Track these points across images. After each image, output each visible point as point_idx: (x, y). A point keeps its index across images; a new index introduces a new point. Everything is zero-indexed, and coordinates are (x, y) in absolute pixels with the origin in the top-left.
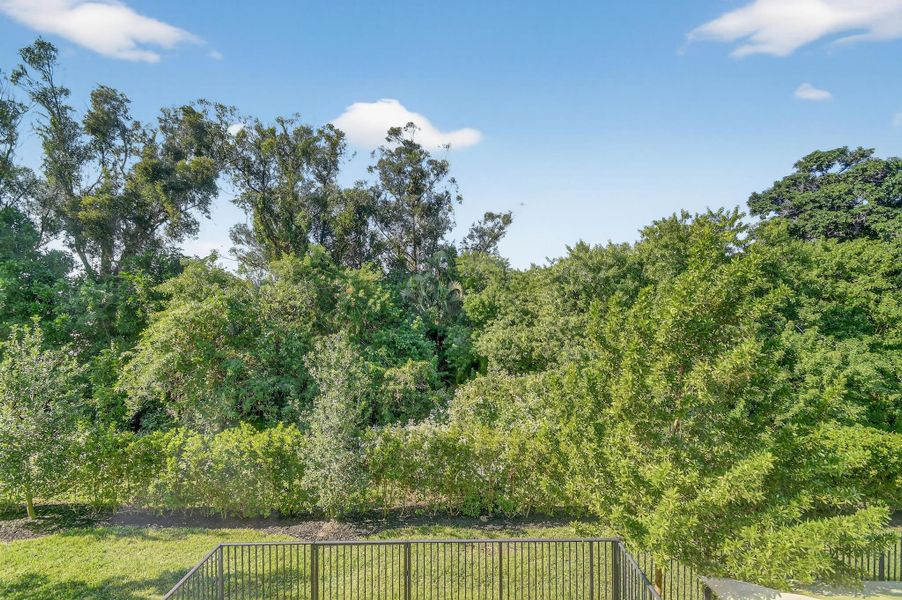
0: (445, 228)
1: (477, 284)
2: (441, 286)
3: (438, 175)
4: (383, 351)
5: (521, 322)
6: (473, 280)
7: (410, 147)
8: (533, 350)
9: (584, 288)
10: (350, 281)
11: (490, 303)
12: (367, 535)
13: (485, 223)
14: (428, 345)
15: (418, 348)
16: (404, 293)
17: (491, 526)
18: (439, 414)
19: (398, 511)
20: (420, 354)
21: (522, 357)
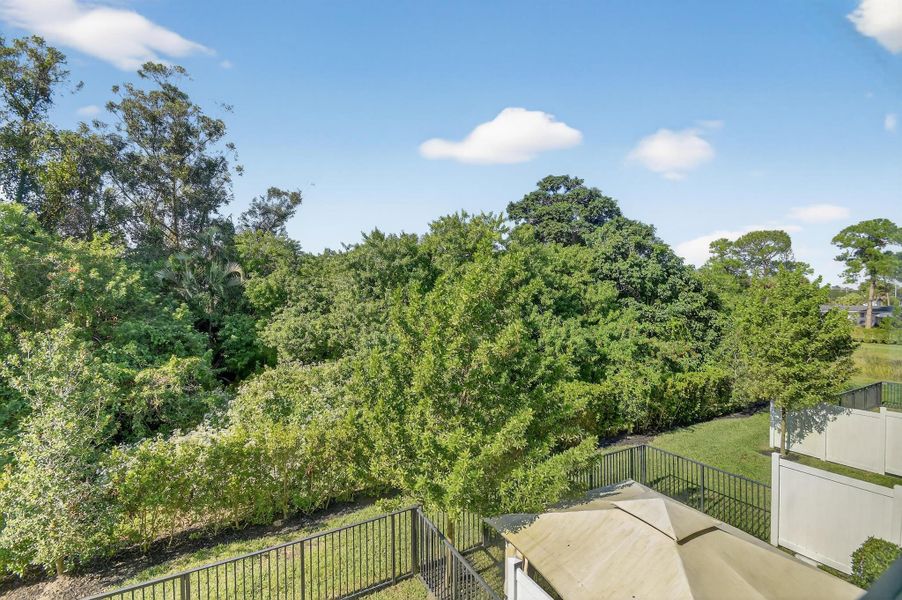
0: (218, 201)
1: (264, 267)
2: (215, 267)
3: (210, 135)
4: (131, 348)
5: (315, 308)
6: (257, 263)
7: (172, 95)
8: (328, 337)
9: (381, 275)
10: (74, 256)
11: (278, 289)
12: (119, 582)
13: (269, 199)
14: (199, 338)
15: (183, 342)
16: (160, 275)
17: (287, 529)
18: (216, 419)
19: (164, 542)
20: (187, 349)
21: (317, 345)
